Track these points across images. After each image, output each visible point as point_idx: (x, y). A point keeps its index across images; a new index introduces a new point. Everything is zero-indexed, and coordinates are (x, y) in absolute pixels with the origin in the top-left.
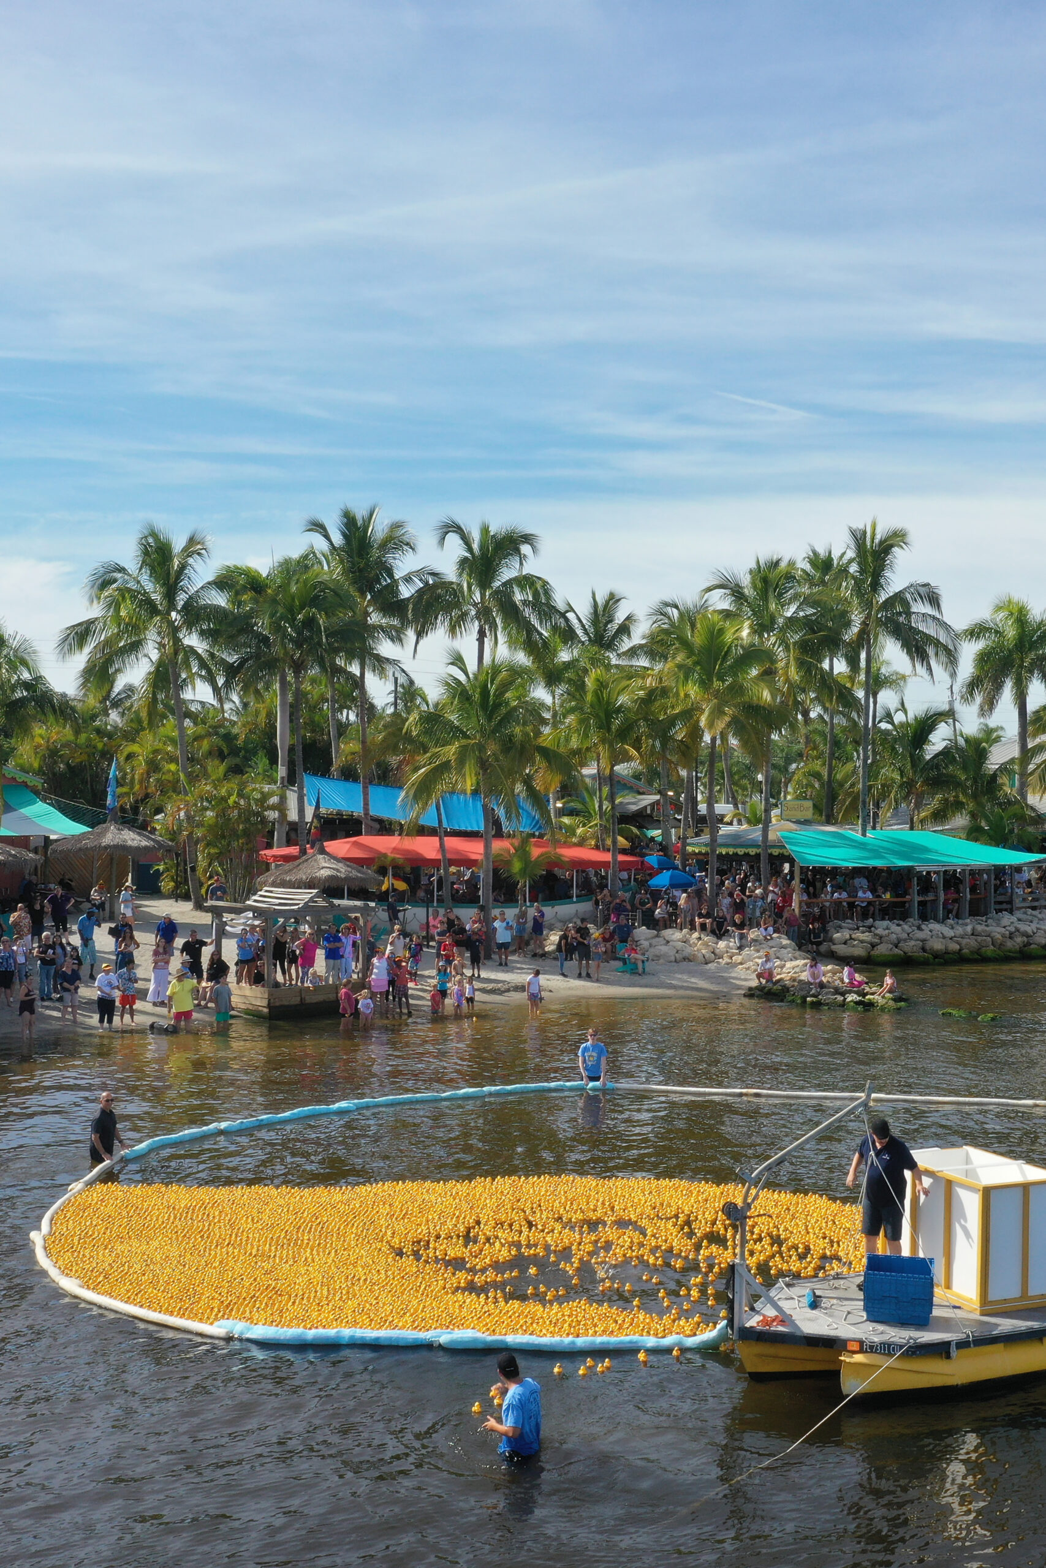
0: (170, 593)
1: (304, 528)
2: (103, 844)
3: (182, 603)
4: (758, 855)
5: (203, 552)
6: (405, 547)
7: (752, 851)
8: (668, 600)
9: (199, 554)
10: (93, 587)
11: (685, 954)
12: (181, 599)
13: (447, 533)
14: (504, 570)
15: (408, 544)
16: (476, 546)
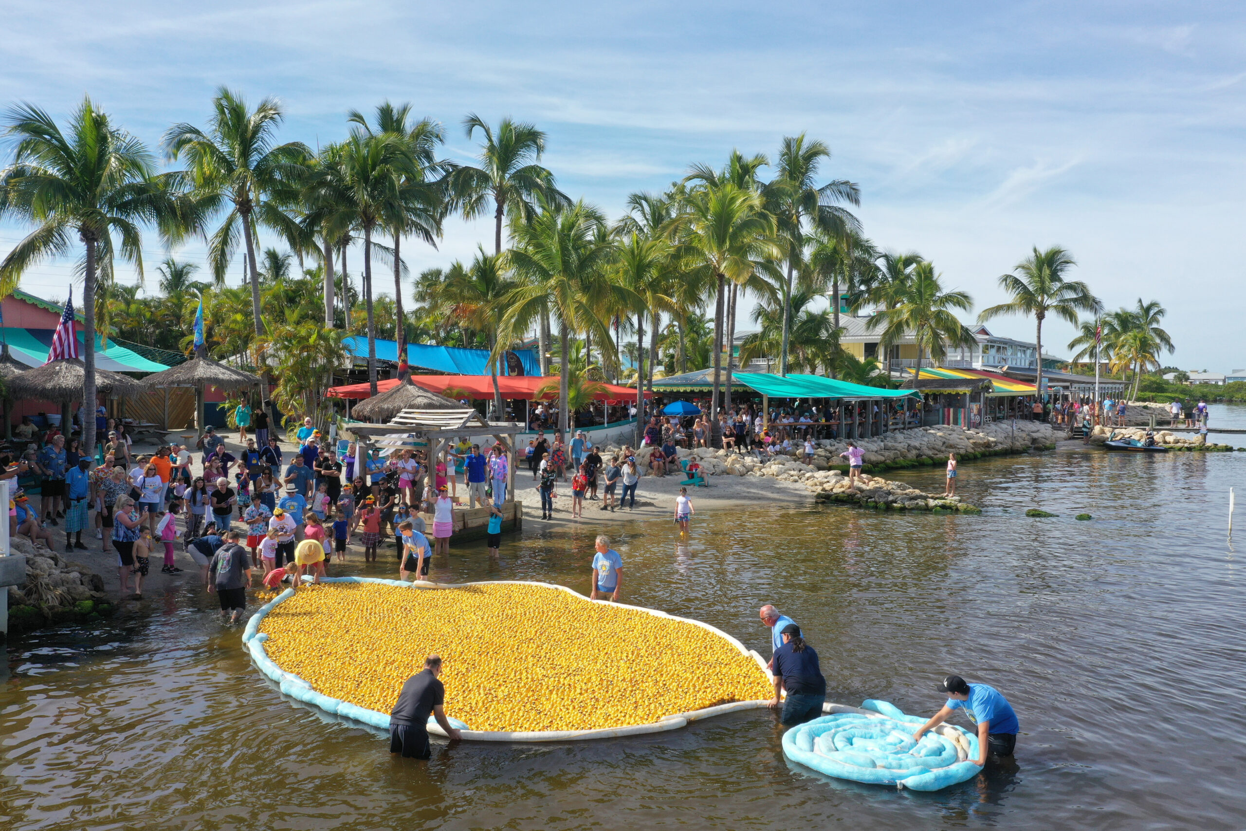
0: (245, 153)
1: (349, 118)
2: (196, 377)
3: (255, 163)
4: (710, 393)
5: (276, 116)
6: (434, 139)
7: (706, 389)
8: (639, 194)
9: (272, 118)
10: (169, 145)
11: (721, 468)
12: (255, 158)
13: (473, 126)
14: (520, 159)
15: (437, 136)
16: (495, 139)
